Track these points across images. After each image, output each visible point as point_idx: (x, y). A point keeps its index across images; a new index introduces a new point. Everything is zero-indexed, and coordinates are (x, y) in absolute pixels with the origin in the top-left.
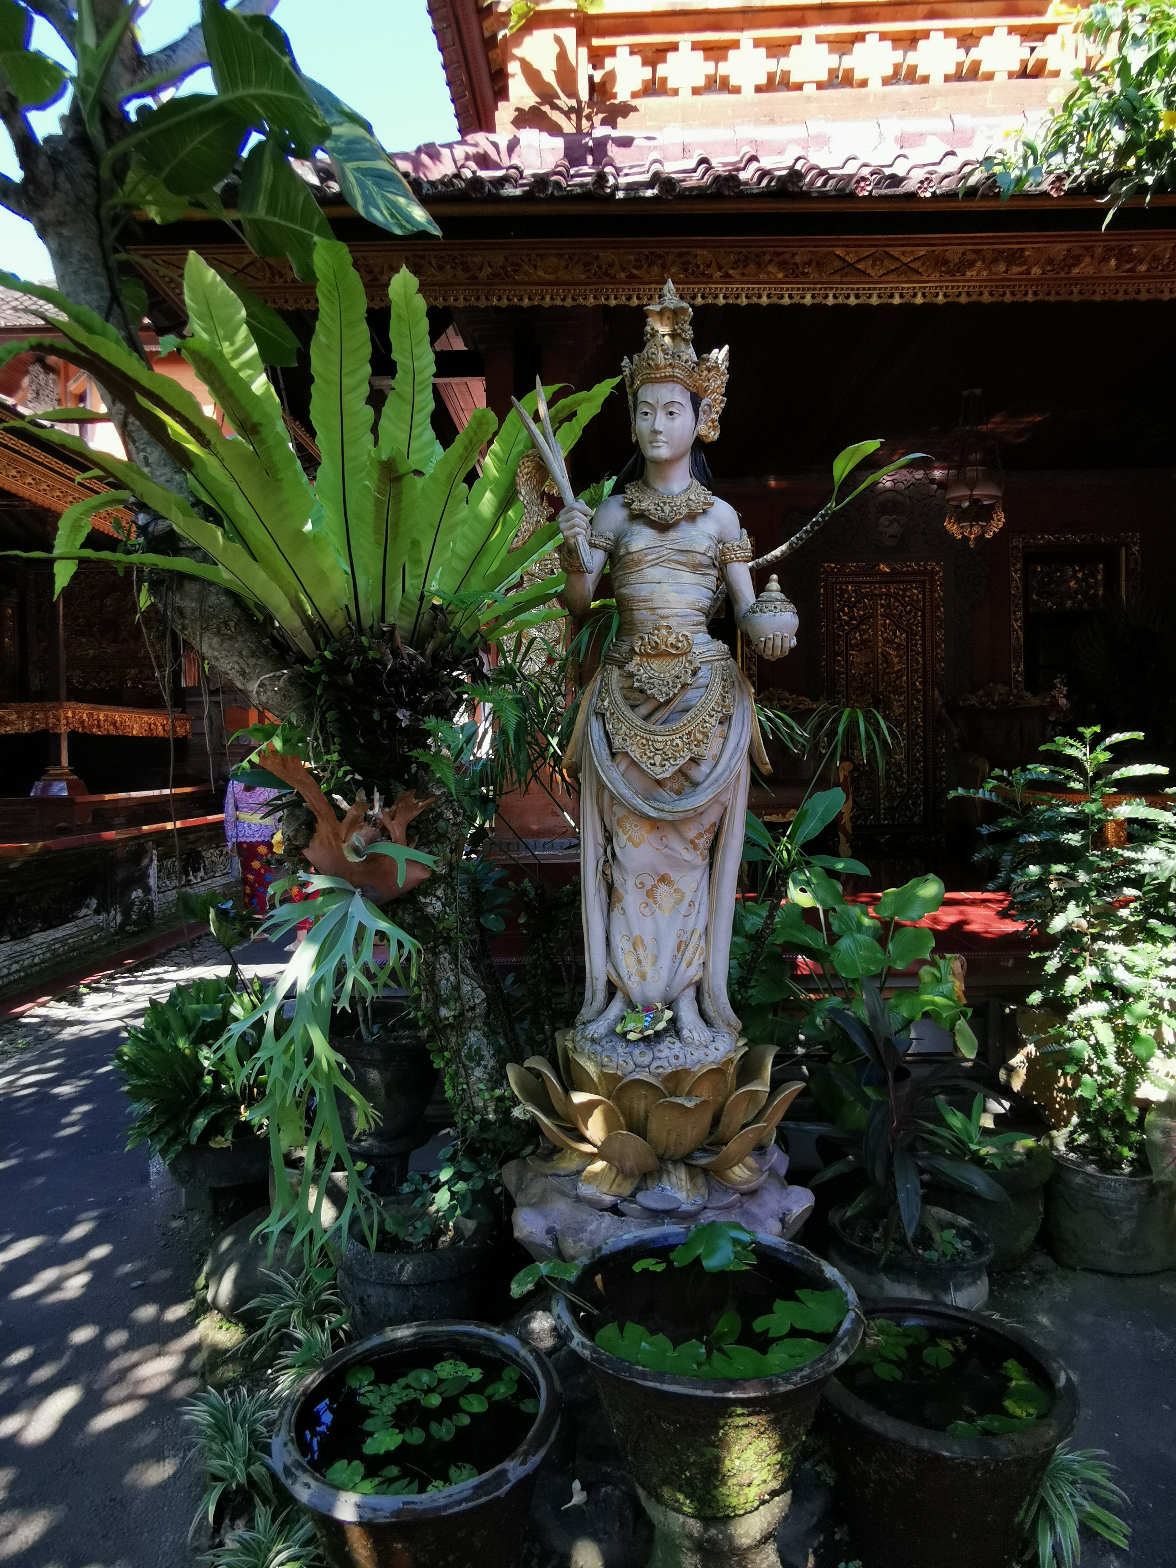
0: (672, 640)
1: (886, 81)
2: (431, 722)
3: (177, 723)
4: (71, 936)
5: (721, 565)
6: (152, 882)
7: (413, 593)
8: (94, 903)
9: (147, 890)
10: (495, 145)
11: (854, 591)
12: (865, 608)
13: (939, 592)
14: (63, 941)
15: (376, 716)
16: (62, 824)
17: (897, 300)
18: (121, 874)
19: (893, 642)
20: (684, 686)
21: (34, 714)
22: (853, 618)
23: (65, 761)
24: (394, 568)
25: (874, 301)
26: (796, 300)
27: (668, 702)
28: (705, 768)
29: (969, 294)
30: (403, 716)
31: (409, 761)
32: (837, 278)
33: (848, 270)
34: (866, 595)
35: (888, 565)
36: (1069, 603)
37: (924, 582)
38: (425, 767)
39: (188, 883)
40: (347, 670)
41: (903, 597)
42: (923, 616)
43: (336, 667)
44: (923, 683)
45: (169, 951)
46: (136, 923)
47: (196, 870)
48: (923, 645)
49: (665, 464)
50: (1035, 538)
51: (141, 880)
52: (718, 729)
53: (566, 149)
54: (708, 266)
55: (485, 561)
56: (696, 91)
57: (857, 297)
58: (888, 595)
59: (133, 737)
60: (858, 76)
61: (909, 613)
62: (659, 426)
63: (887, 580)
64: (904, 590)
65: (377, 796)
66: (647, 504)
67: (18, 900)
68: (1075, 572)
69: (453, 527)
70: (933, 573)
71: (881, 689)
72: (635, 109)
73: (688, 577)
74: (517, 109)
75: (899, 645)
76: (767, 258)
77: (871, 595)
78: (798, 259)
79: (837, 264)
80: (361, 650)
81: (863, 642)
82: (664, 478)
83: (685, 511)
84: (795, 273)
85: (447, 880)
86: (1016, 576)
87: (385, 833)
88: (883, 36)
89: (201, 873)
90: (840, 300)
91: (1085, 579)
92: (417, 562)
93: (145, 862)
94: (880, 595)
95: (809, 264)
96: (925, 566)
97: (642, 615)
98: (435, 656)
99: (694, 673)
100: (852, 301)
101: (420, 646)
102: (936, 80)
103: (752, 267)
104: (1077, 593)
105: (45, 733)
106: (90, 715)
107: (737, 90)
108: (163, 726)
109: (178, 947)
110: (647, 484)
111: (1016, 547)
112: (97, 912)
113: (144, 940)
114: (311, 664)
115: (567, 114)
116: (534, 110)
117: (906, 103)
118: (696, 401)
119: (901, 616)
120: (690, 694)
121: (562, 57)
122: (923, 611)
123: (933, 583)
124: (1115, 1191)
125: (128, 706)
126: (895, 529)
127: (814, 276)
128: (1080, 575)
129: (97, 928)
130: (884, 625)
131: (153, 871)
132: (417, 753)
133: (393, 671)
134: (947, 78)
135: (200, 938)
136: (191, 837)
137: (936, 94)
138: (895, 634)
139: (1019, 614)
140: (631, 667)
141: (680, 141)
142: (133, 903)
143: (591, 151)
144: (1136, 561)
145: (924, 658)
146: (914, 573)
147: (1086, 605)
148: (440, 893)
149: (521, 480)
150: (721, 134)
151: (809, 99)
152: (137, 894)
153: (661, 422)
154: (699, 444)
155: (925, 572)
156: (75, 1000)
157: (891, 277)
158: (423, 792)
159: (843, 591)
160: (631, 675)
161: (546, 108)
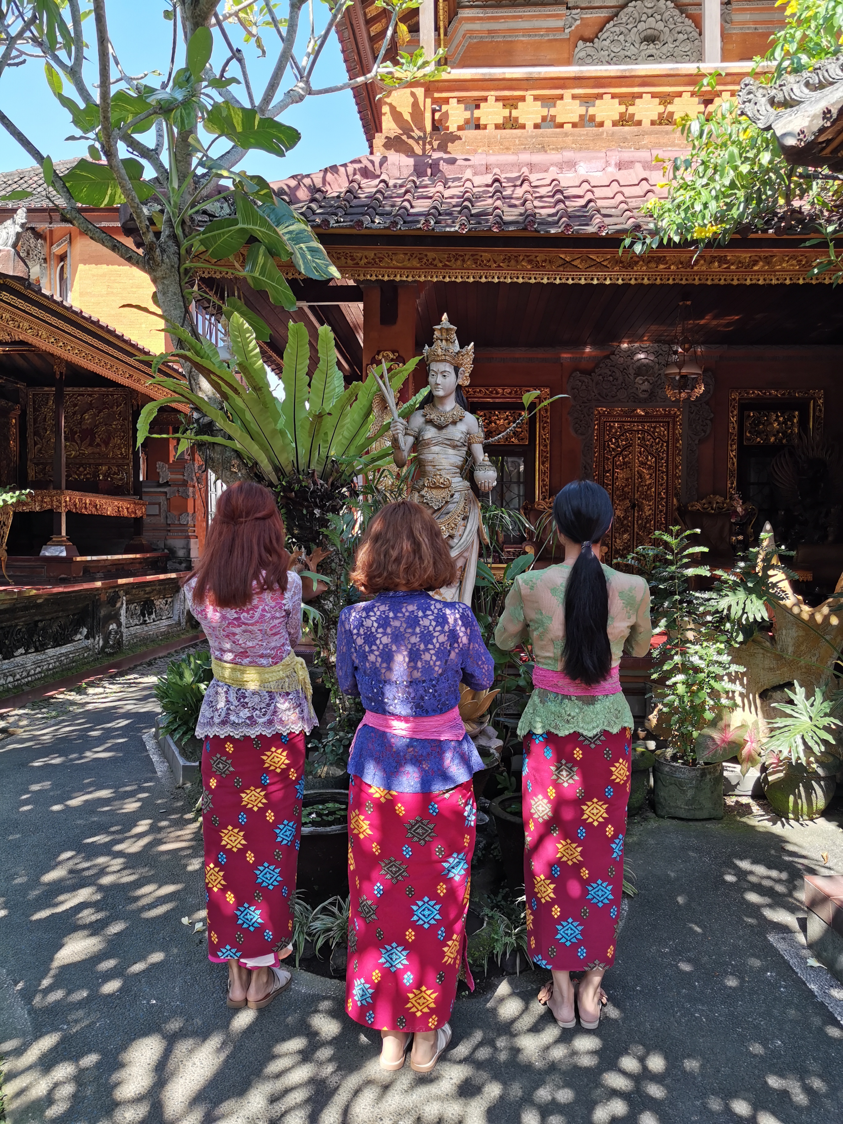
0: (442, 481)
1: (615, 124)
2: (330, 516)
3: (137, 507)
4: (71, 652)
5: (468, 444)
6: (123, 619)
7: (323, 455)
8: (85, 631)
9: (119, 625)
10: (372, 162)
11: (619, 428)
12: (626, 440)
13: (679, 430)
14: (66, 655)
15: (305, 512)
16: (63, 576)
17: (595, 282)
18: (103, 612)
19: (646, 464)
20: (447, 502)
21: (42, 498)
22: (618, 446)
23: (64, 533)
24: (315, 445)
25: (583, 282)
26: (539, 280)
27: (439, 509)
28: (456, 540)
29: (636, 279)
30: (317, 512)
31: (318, 533)
32: (561, 269)
33: (566, 265)
34: (627, 431)
35: (643, 410)
36: (772, 439)
37: (668, 422)
38: (326, 537)
39: (144, 622)
40: (292, 490)
41: (654, 433)
42: (667, 446)
43: (287, 489)
44: (666, 493)
45: (136, 666)
46: (112, 647)
47: (150, 614)
48: (667, 466)
49: (442, 398)
50: (748, 393)
51: (115, 617)
52: (462, 522)
53: (415, 166)
54: (489, 261)
55: (358, 438)
56: (497, 127)
57: (573, 279)
58: (643, 431)
59: (108, 516)
60: (598, 119)
61: (658, 444)
62: (438, 382)
63: (642, 420)
64: (655, 428)
65: (303, 549)
66: (433, 416)
67: (40, 625)
68: (777, 416)
69: (343, 426)
70: (675, 416)
71: (636, 496)
72: (459, 138)
73: (451, 451)
74: (387, 137)
75: (650, 466)
76: (521, 258)
77: (631, 431)
78: (538, 259)
79: (561, 262)
80: (299, 481)
81: (625, 463)
82: (442, 404)
83: (450, 420)
84: (537, 266)
85: (335, 593)
86: (734, 420)
87: (307, 567)
88: (614, 96)
89: (153, 616)
90: (563, 281)
91: (785, 422)
92: (326, 441)
93: (118, 605)
94: (638, 431)
95: (545, 261)
96: (669, 411)
97: (429, 468)
98: (332, 484)
99: (452, 496)
100: (570, 282)
101: (326, 480)
102: (646, 123)
103: (513, 262)
104: (778, 432)
105: (51, 511)
106: (81, 500)
107: (523, 127)
108: (127, 509)
109: (141, 664)
110: (434, 406)
111: (734, 399)
112: (87, 637)
113: (117, 659)
114: (276, 487)
115: (417, 141)
116: (398, 138)
117: (626, 138)
118: (456, 370)
119: (652, 446)
120: (450, 506)
121: (415, 104)
122: (667, 442)
123: (675, 423)
124: (684, 774)
125: (104, 493)
126: (646, 386)
127: (548, 267)
128: (781, 419)
129: (87, 648)
130: (640, 453)
131: (123, 612)
132: (323, 530)
133: (314, 491)
134: (653, 123)
135: (155, 659)
136: (148, 589)
137: (645, 133)
138: (647, 458)
139: (735, 447)
140: (423, 493)
141: (484, 162)
142: (110, 633)
143: (431, 166)
144: (820, 410)
145: (667, 476)
146: (661, 416)
147: (784, 441)
148: (331, 599)
149: (374, 406)
150: (510, 158)
151: (566, 135)
152: (113, 626)
153: (440, 379)
154: (459, 388)
155: (669, 416)
156: (80, 691)
157: (593, 269)
158: (325, 549)
159: (611, 427)
160: (423, 496)
161: (404, 137)
